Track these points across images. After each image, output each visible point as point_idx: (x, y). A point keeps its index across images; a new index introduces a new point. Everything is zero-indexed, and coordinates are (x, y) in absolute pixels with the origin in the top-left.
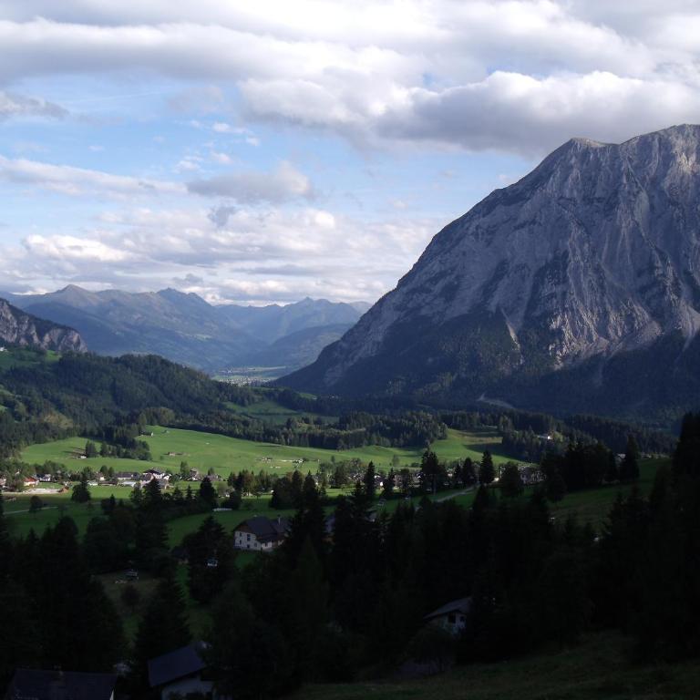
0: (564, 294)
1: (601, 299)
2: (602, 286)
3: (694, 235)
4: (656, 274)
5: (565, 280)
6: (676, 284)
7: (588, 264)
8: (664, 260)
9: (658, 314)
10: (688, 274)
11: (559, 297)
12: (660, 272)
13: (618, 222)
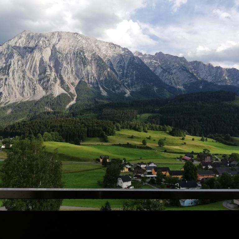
0: (6, 79)
1: (23, 82)
2: (24, 77)
3: (65, 63)
4: (47, 74)
5: (8, 74)
6: (55, 79)
7: (19, 69)
8: (51, 69)
9: (46, 89)
10: (60, 75)
11: (4, 80)
12: (49, 73)
13: (34, 55)
